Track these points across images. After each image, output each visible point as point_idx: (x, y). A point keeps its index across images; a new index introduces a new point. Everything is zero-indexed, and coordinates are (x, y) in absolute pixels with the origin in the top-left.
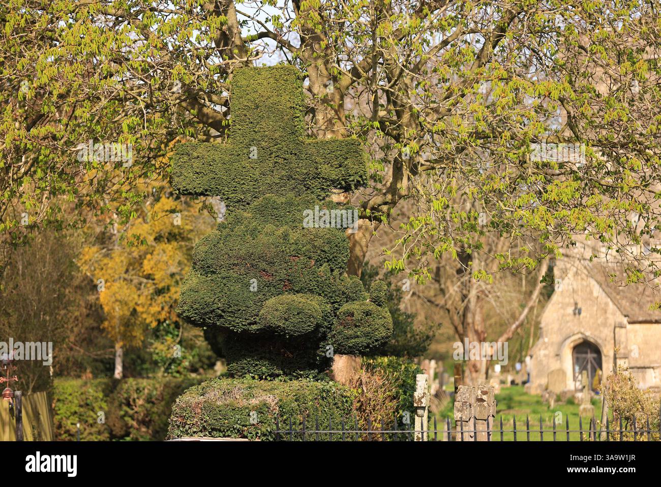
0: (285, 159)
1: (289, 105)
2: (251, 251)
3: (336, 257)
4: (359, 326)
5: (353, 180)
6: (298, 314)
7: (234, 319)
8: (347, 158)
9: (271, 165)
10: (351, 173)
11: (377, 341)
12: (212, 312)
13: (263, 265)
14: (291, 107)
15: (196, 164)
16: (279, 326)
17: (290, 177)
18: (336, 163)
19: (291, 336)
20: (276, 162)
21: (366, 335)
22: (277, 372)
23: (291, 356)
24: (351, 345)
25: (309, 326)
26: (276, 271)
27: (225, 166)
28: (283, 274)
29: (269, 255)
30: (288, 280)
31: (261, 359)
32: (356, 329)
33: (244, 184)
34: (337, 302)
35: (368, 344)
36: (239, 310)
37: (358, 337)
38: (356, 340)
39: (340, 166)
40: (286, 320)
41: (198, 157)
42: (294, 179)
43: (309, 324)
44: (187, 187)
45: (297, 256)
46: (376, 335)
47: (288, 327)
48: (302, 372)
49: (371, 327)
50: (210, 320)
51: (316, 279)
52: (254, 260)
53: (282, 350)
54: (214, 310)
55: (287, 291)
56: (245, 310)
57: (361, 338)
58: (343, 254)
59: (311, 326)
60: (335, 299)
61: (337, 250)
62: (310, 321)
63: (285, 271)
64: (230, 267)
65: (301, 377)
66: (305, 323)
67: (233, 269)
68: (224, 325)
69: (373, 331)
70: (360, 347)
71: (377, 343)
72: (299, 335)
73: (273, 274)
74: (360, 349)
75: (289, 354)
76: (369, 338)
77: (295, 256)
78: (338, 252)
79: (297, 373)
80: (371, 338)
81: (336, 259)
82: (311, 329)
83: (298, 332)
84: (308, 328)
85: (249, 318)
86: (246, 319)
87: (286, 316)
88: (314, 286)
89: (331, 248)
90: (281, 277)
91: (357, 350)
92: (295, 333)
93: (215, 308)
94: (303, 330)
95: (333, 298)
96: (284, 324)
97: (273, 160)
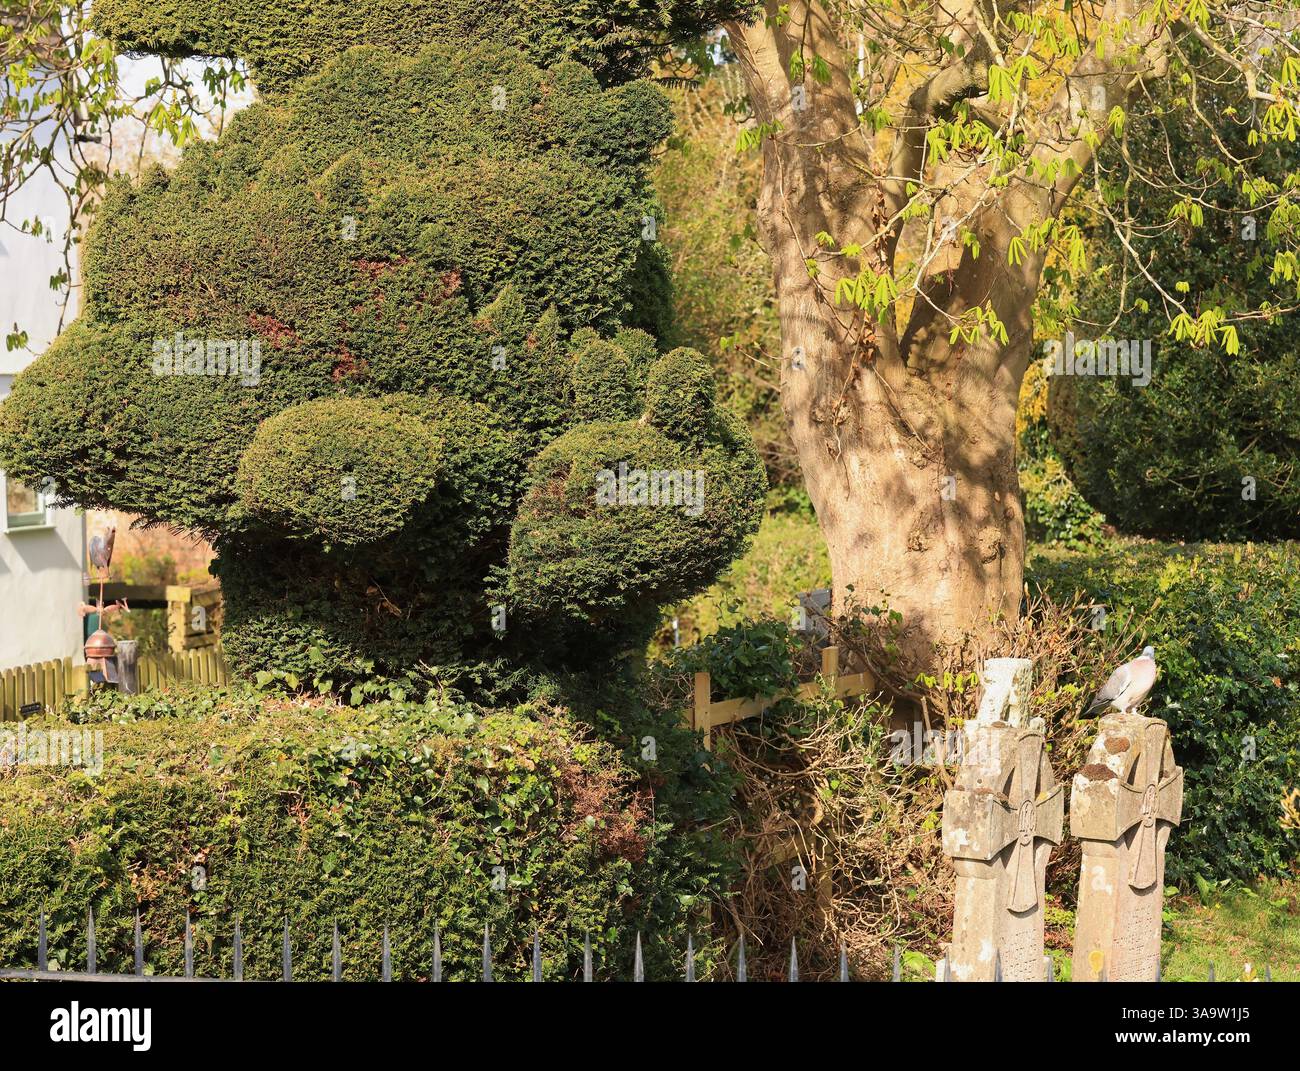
2: (214, 240)
3: (569, 262)
4: (579, 514)
6: (348, 468)
7: (161, 482)
11: (645, 567)
12: (82, 454)
13: (258, 292)
16: (289, 513)
19: (338, 547)
21: (603, 545)
23: (396, 610)
24: (545, 582)
25: (387, 512)
26: (303, 313)
28: (324, 326)
29: (276, 257)
30: (349, 345)
31: (304, 619)
32: (565, 526)
34: (546, 423)
35: (612, 581)
36: (179, 450)
37: (569, 553)
38: (565, 564)
40: (309, 489)
43: (387, 503)
45: (387, 259)
46: (641, 547)
47: (317, 515)
48: (434, 670)
49: (622, 516)
50: (84, 483)
51: (459, 342)
52: (227, 272)
53: (370, 591)
54: (85, 449)
55: (344, 385)
56: (197, 452)
57: (582, 555)
58: (599, 251)
59: (395, 511)
60: (541, 414)
61: (575, 238)
62: (388, 496)
63: (334, 314)
64: (156, 298)
65: (436, 686)
66: (372, 501)
67: (165, 305)
68: (132, 501)
69: (628, 529)
70: (581, 590)
71: (647, 577)
72: (360, 544)
73: (292, 323)
74: (581, 597)
75: (387, 603)
76: (611, 556)
77: (380, 260)
78: (581, 244)
79: (419, 672)
80: (621, 556)
81: (570, 268)
82: (395, 523)
83: (352, 530)
84: (385, 519)
85: (212, 478)
86: (203, 483)
87: (308, 474)
88: (453, 366)
89: (548, 229)
90: (321, 334)
91: (571, 601)
92: (346, 537)
93: (87, 443)
94: (368, 525)
95: (533, 410)
96: (301, 504)
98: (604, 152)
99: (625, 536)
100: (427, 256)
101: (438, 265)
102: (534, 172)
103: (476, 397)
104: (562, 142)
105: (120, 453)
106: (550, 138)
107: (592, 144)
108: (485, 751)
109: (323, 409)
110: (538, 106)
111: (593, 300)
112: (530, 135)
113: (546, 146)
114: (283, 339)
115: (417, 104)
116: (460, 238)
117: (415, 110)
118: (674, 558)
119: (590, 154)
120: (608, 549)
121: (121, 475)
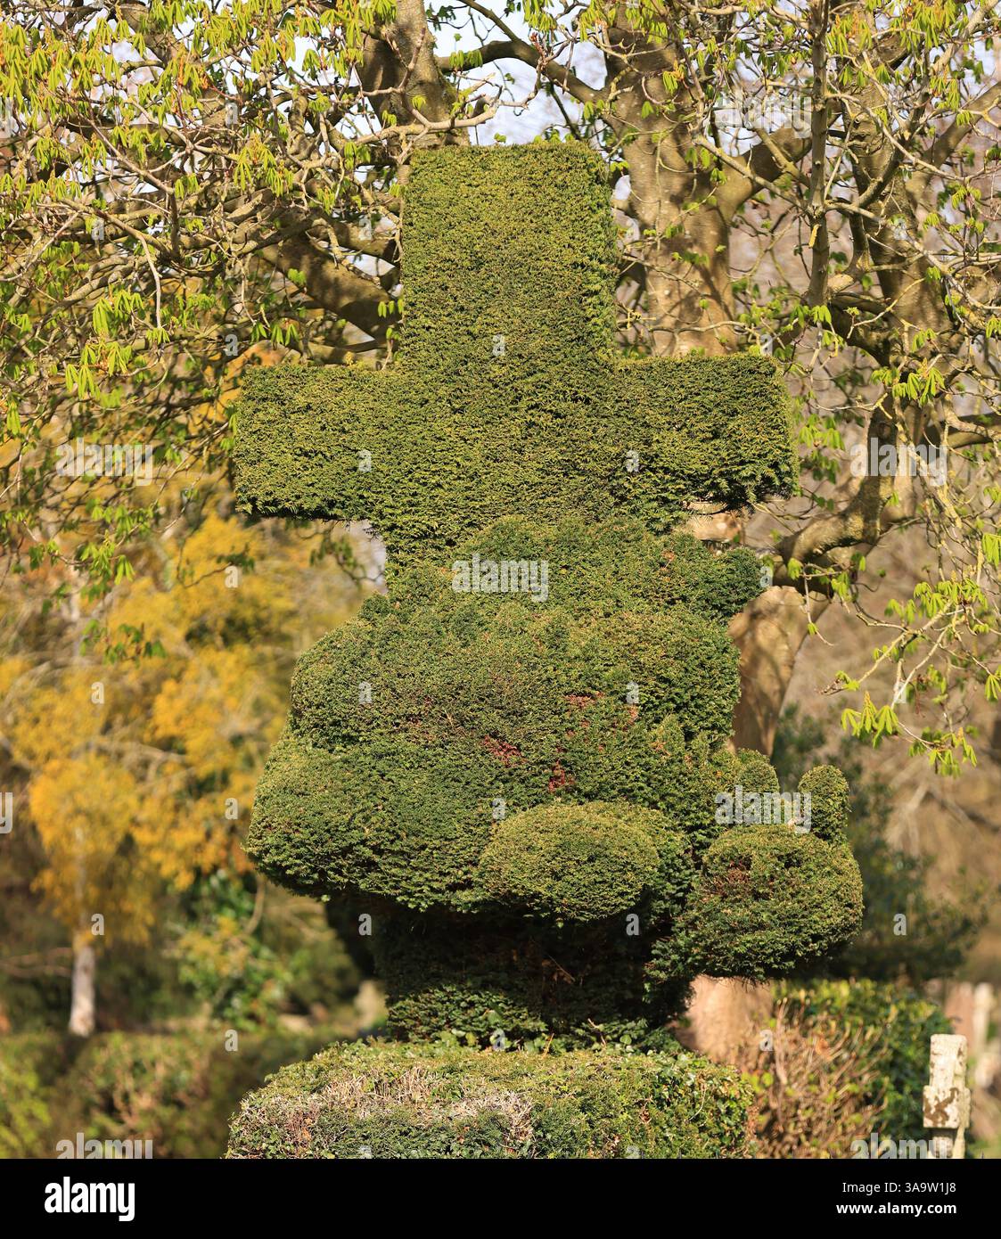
0: (558, 416)
1: (569, 257)
2: (457, 680)
3: (700, 696)
4: (766, 897)
5: (753, 477)
6: (591, 859)
7: (407, 872)
8: (735, 413)
9: (516, 432)
10: (746, 456)
11: (816, 938)
12: (345, 851)
13: (492, 719)
14: (575, 265)
15: (304, 428)
16: (537, 895)
17: (570, 468)
18: (703, 426)
19: (570, 923)
20: (531, 424)
21: (787, 921)
22: (530, 1025)
23: (568, 978)
24: (742, 950)
25: (622, 894)
26: (529, 738)
27: (385, 435)
28: (547, 745)
29: (508, 692)
30: (564, 762)
32: (755, 905)
33: (439, 486)
34: (702, 826)
35: (792, 949)
36: (423, 847)
37: (761, 926)
38: (758, 935)
39: (716, 435)
40: (556, 876)
41: (309, 407)
42: (582, 473)
43: (622, 888)
44: (278, 494)
45: (590, 695)
46: (815, 922)
47: (562, 897)
48: (600, 1027)
49: (800, 898)
50: (341, 874)
51: (643, 761)
52: (466, 704)
53: (545, 963)
54: (351, 845)
55: (559, 795)
56: (439, 849)
57: (771, 929)
58: (719, 688)
59: (627, 893)
60: (698, 818)
61: (703, 677)
62: (624, 882)
63: (553, 737)
64: (397, 725)
65: (599, 1041)
66: (611, 886)
67: (406, 730)
68: (380, 889)
69: (806, 909)
70: (768, 956)
71: (816, 946)
72: (592, 920)
73: (519, 745)
74: (768, 961)
75: (563, 972)
76: (794, 929)
77: (584, 694)
78: (707, 681)
79: (587, 1030)
80: (800, 930)
81: (700, 702)
82: (626, 903)
83: (589, 910)
84: (620, 900)
85: (451, 870)
86: (441, 873)
87: (556, 865)
88: (637, 780)
89: (687, 670)
90: (542, 754)
91: (758, 965)
92: (582, 915)
93: (354, 842)
94: (604, 905)
95: (692, 815)
96: (550, 888)
97: (522, 417)
98: (715, 607)
99: (805, 913)
100: (617, 692)
102: (665, 622)
103: (653, 805)
104: (684, 599)
105: (376, 850)
106: (676, 596)
107: (707, 601)
110: (664, 569)
112: (659, 593)
113: (672, 602)
114: (511, 758)
115: (566, 567)
117: (564, 571)
119: (705, 608)
120: (790, 924)
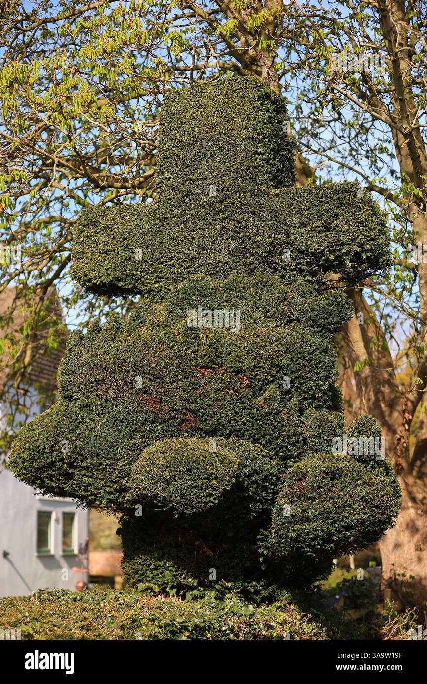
0: (238, 222)
1: (245, 134)
3: (301, 377)
4: (312, 499)
5: (348, 253)
6: (189, 471)
7: (90, 481)
8: (338, 215)
9: (215, 233)
10: (344, 239)
11: (348, 528)
12: (51, 465)
14: (248, 138)
15: (103, 237)
16: (156, 495)
17: (245, 252)
18: (319, 223)
19: (182, 515)
20: (223, 228)
21: (325, 516)
22: (191, 581)
23: (210, 553)
25: (209, 495)
26: (167, 394)
27: (145, 238)
28: (178, 399)
29: (154, 364)
30: (190, 410)
31: (163, 556)
32: (305, 505)
33: (173, 266)
34: (291, 457)
36: (101, 464)
37: (307, 519)
38: (305, 525)
39: (328, 230)
40: (168, 482)
41: (108, 227)
42: (252, 254)
43: (209, 491)
44: (91, 276)
45: (211, 368)
46: (346, 517)
47: (171, 497)
48: (229, 584)
49: (335, 500)
50: (52, 481)
51: (247, 412)
52: (128, 372)
53: (197, 543)
54: (53, 462)
55: (187, 431)
56: (110, 465)
57: (314, 521)
58: (317, 373)
59: (213, 495)
60: (289, 451)
61: (305, 366)
62: (210, 486)
63: (183, 394)
64: (92, 387)
65: (230, 593)
66: (201, 489)
67: (96, 390)
68: (76, 491)
69: (339, 507)
70: (313, 540)
71: (348, 534)
72: (194, 513)
73: (161, 399)
74: (312, 544)
75: (206, 549)
76: (330, 521)
77: (207, 367)
78: (308, 369)
79: (221, 585)
80: (335, 522)
81: (302, 381)
82: (213, 501)
83: (190, 506)
84: (208, 499)
85: (117, 479)
86: (112, 481)
87: (167, 474)
88: (244, 424)
89: (292, 360)
90: (176, 404)
91: (307, 546)
92: (187, 509)
93: (54, 459)
94: (199, 502)
95: (285, 449)
96: (163, 490)
97: (219, 224)
98: (319, 326)
99: (338, 511)
100: (231, 367)
101: (238, 372)
102: (283, 332)
103: (256, 441)
104: (298, 320)
105: (71, 465)
106: (292, 318)
107: (313, 321)
108: (261, 626)
109: (176, 443)
110: (286, 302)
111: (313, 398)
112: (282, 316)
113: (290, 322)
114: (156, 407)
115: (226, 301)
116: (248, 363)
117: (225, 304)
118: (362, 524)
119: (312, 326)
120: (328, 518)
121: (70, 477)
